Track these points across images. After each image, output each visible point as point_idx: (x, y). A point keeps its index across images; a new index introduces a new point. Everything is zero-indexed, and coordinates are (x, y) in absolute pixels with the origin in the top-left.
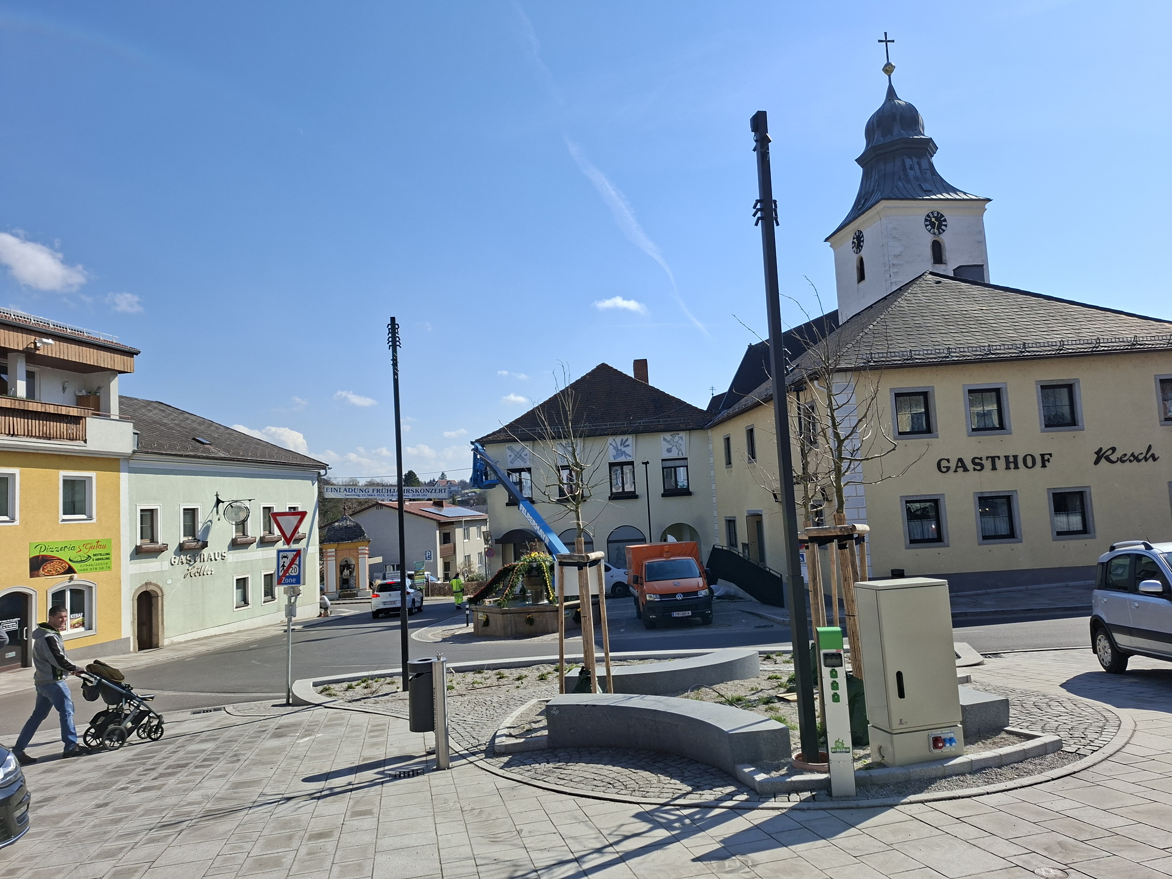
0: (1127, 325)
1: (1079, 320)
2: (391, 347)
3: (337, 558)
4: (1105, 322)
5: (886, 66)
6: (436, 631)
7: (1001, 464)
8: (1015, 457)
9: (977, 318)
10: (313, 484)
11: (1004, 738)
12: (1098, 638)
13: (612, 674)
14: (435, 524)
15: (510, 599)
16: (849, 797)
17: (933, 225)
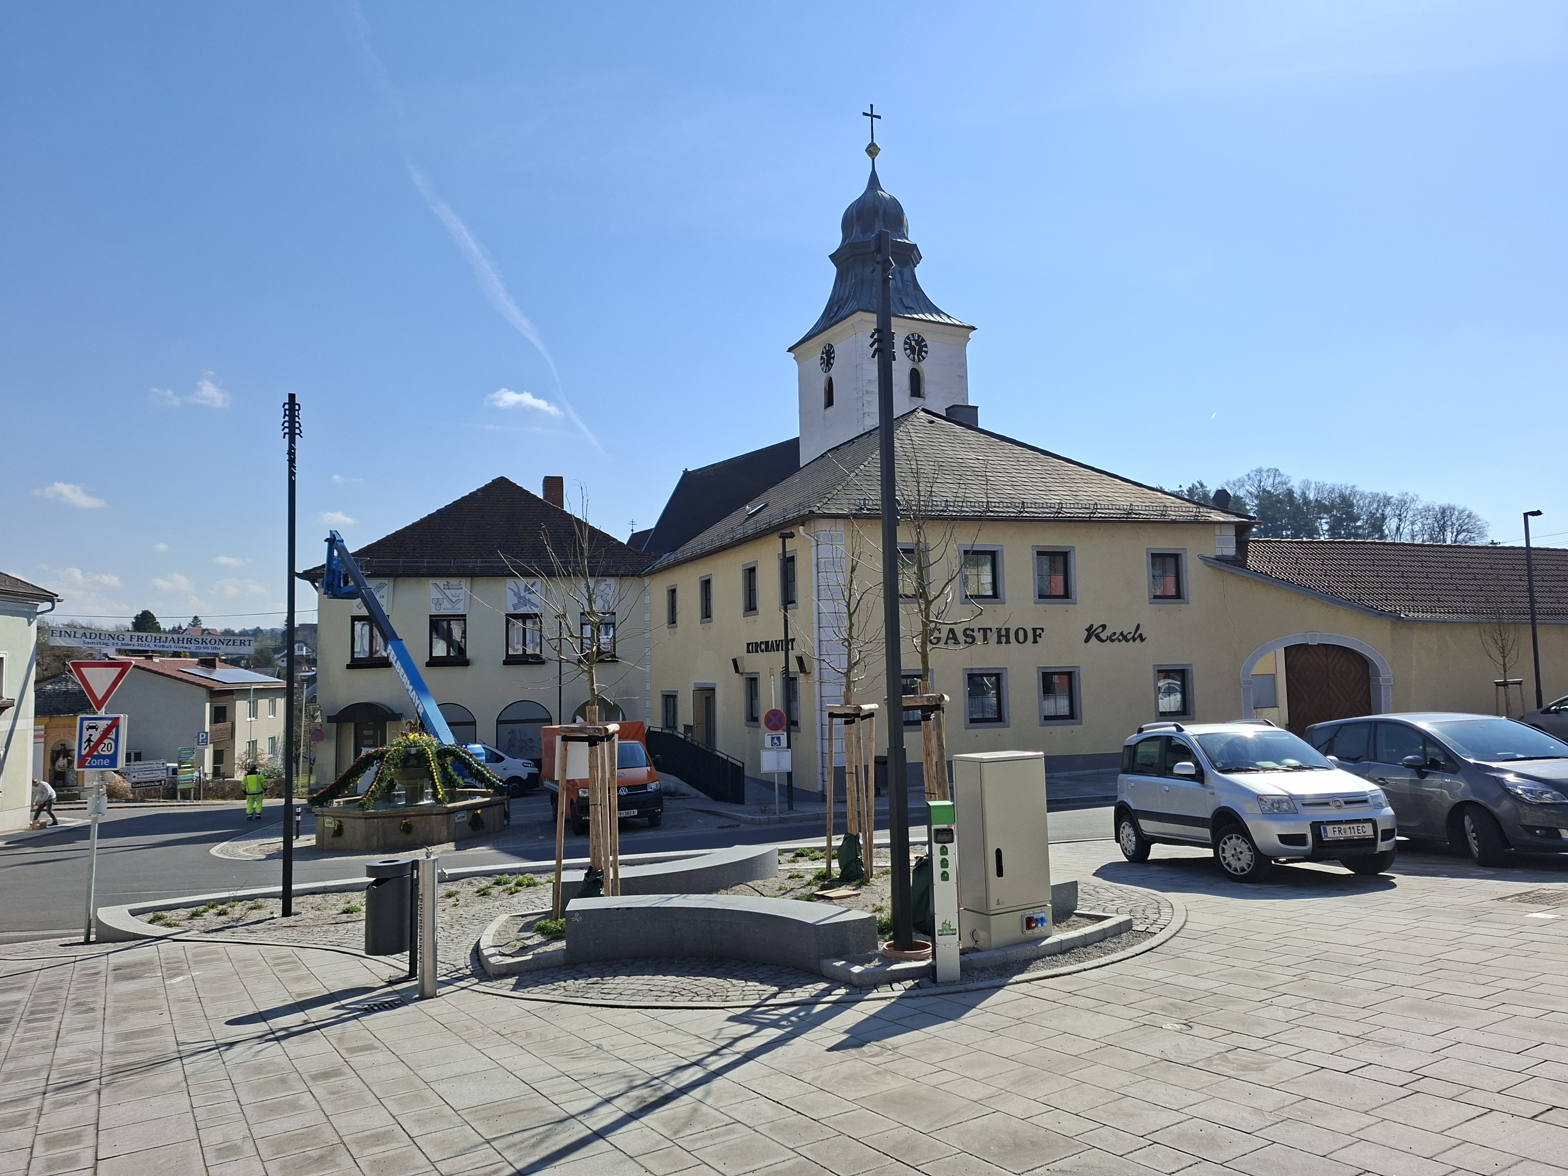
0: (1122, 491)
1: (1075, 481)
2: (287, 436)
3: (48, 739)
4: (1101, 486)
5: (869, 146)
6: (248, 845)
7: (993, 637)
8: (1007, 630)
9: (973, 469)
10: (30, 624)
11: (1076, 921)
12: (1122, 826)
13: (620, 877)
14: (203, 692)
15: (377, 798)
16: (954, 981)
17: (912, 349)
